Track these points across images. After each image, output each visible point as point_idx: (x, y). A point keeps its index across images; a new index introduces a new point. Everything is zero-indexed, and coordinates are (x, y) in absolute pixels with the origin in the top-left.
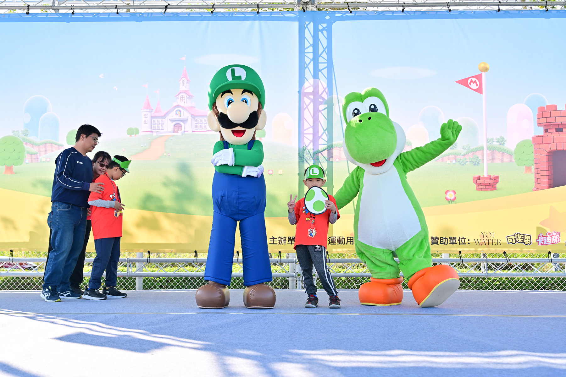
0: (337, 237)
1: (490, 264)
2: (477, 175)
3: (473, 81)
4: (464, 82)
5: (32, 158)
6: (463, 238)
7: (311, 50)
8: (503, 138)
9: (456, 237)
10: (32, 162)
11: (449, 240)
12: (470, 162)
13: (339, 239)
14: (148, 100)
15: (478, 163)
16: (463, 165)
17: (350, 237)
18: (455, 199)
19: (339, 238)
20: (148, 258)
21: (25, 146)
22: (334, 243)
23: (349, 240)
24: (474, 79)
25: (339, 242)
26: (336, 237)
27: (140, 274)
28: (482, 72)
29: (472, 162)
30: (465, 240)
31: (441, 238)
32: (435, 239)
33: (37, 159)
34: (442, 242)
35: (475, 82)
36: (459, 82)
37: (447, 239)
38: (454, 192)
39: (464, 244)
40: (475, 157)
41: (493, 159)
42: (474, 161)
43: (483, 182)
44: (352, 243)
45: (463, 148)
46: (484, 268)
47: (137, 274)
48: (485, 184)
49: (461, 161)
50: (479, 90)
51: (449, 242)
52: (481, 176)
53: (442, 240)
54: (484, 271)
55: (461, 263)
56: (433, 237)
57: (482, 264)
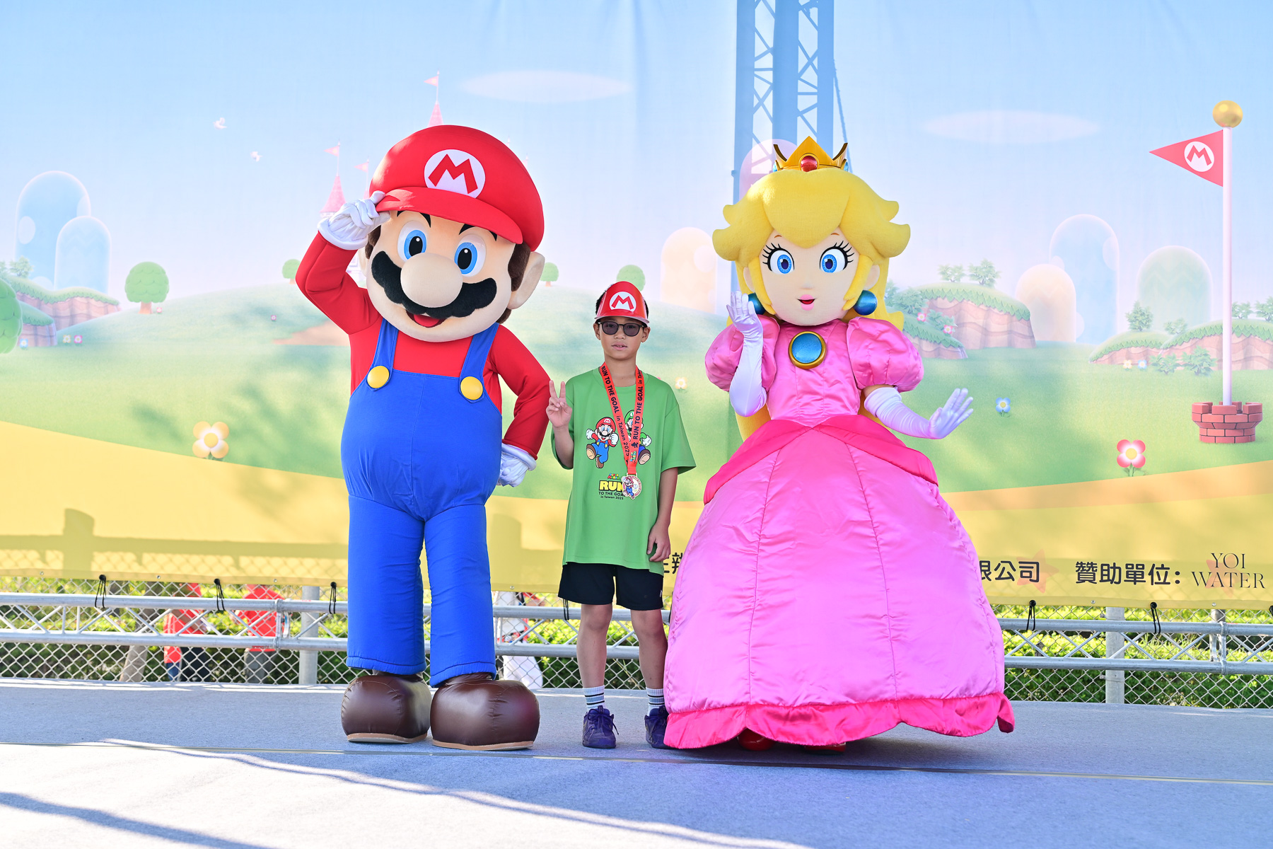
1: (1233, 637)
2: (1203, 400)
3: (1199, 151)
4: (1174, 154)
5: (36, 335)
6: (1163, 567)
7: (768, 61)
9: (1143, 565)
10: (36, 344)
11: (1124, 571)
12: (1185, 365)
14: (339, 188)
15: (1208, 369)
16: (1167, 373)
18: (1143, 462)
20: (332, 602)
21: (20, 302)
24: (1200, 146)
27: (309, 641)
28: (1223, 126)
29: (1191, 365)
30: (1166, 573)
31: (1102, 565)
32: (1087, 569)
33: (51, 336)
34: (1105, 578)
35: (1204, 152)
36: (1162, 153)
37: (1120, 568)
38: (1142, 445)
39: (1164, 583)
40: (1198, 354)
41: (1247, 359)
42: (1197, 364)
43: (1219, 419)
45: (1167, 329)
46: (1218, 648)
47: (302, 644)
48: (1224, 425)
49: (1161, 362)
50: (1214, 175)
51: (1124, 577)
52: (1215, 404)
53: (1105, 573)
54: (1215, 656)
55: (1156, 634)
56: (1082, 563)
57: (1211, 639)
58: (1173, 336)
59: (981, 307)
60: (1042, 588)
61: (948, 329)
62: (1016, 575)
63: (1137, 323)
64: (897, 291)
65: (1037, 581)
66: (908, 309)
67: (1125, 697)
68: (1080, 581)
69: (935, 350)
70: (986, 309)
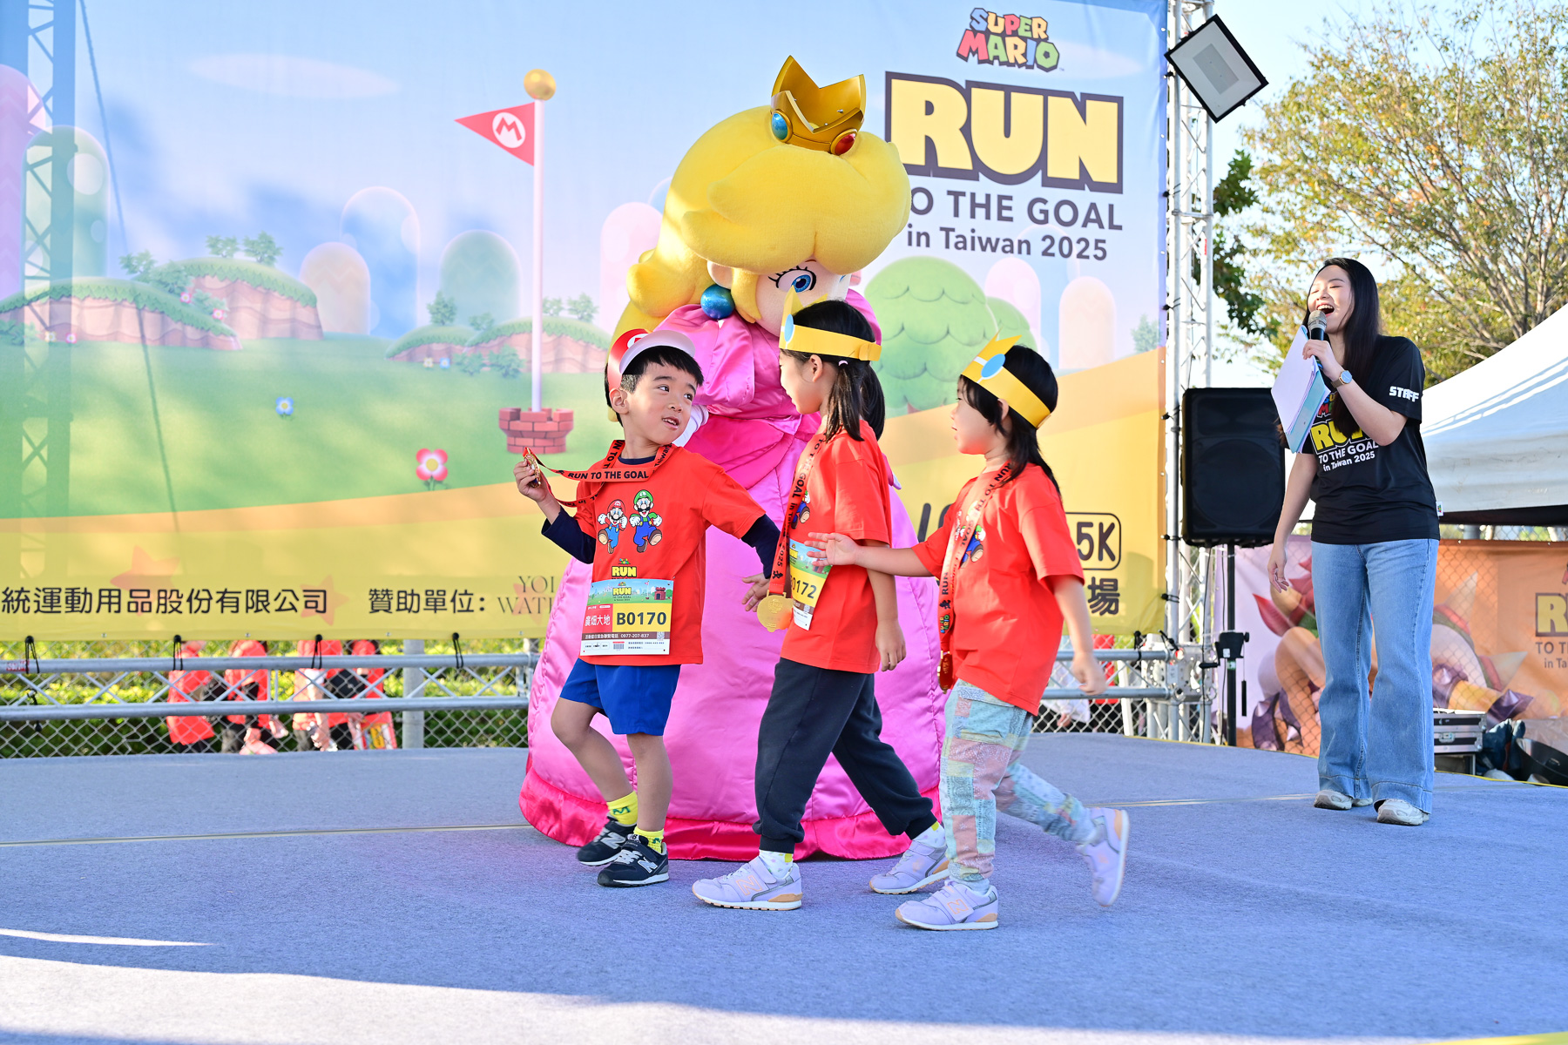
0: (63, 591)
2: (511, 406)
3: (509, 123)
4: (482, 124)
6: (466, 593)
8: (589, 302)
9: (444, 591)
11: (423, 597)
13: (73, 596)
15: (516, 371)
16: (471, 373)
17: (110, 591)
18: (445, 474)
19: (73, 592)
22: (55, 609)
23: (106, 600)
24: (510, 118)
25: (73, 604)
26: (60, 589)
28: (535, 98)
29: (498, 366)
30: (470, 599)
31: (399, 592)
32: (382, 596)
34: (402, 606)
35: (514, 125)
37: (418, 595)
38: (444, 455)
39: (468, 610)
40: (506, 353)
41: (558, 361)
42: (503, 364)
43: (528, 426)
44: (115, 607)
45: (472, 324)
48: (533, 434)
49: (466, 362)
50: (525, 153)
51: (423, 605)
52: (524, 410)
53: (402, 600)
54: (522, 691)
55: (459, 669)
56: (375, 591)
57: (518, 671)
58: (478, 333)
59: (259, 289)
60: (330, 622)
61: (218, 314)
62: (300, 605)
63: (439, 316)
64: (156, 265)
65: (324, 611)
66: (168, 288)
67: (426, 742)
68: (374, 611)
69: (202, 339)
70: (264, 291)
